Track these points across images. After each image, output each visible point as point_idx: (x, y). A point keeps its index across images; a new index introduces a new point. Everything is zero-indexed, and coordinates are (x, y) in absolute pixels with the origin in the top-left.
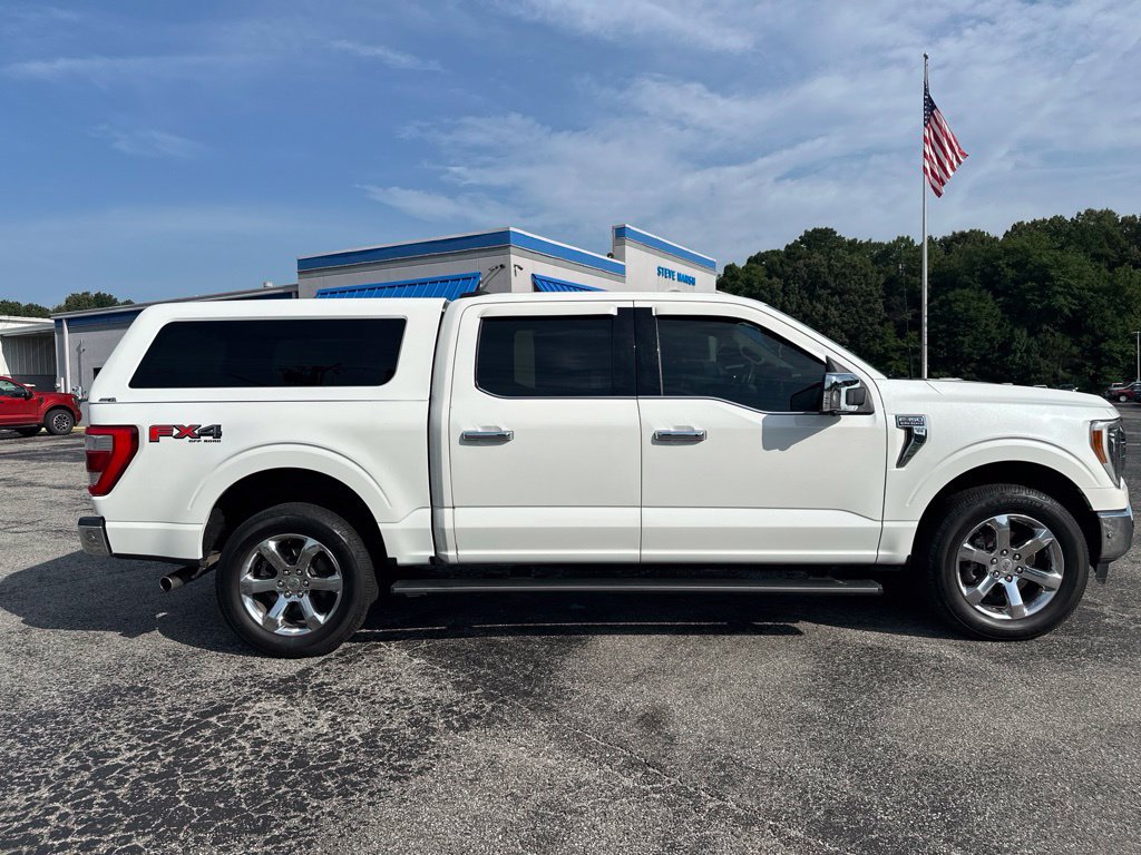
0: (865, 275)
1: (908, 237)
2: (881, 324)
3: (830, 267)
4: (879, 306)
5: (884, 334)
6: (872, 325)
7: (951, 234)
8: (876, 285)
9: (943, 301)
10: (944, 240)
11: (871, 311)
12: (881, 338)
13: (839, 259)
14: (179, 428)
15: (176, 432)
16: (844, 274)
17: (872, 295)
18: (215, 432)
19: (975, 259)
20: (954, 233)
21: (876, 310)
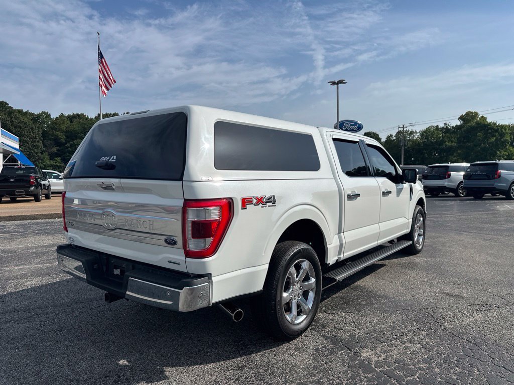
0: (32, 128)
1: (47, 112)
2: (42, 153)
3: (12, 122)
4: (40, 144)
5: (44, 158)
6: (37, 153)
7: (72, 114)
8: (38, 134)
9: (72, 144)
10: (69, 116)
11: (37, 147)
12: (42, 160)
13: (16, 118)
14: (257, 199)
15: (255, 201)
16: (20, 127)
17: (37, 139)
18: (272, 200)
19: (86, 126)
20: (73, 114)
21: (38, 146)
